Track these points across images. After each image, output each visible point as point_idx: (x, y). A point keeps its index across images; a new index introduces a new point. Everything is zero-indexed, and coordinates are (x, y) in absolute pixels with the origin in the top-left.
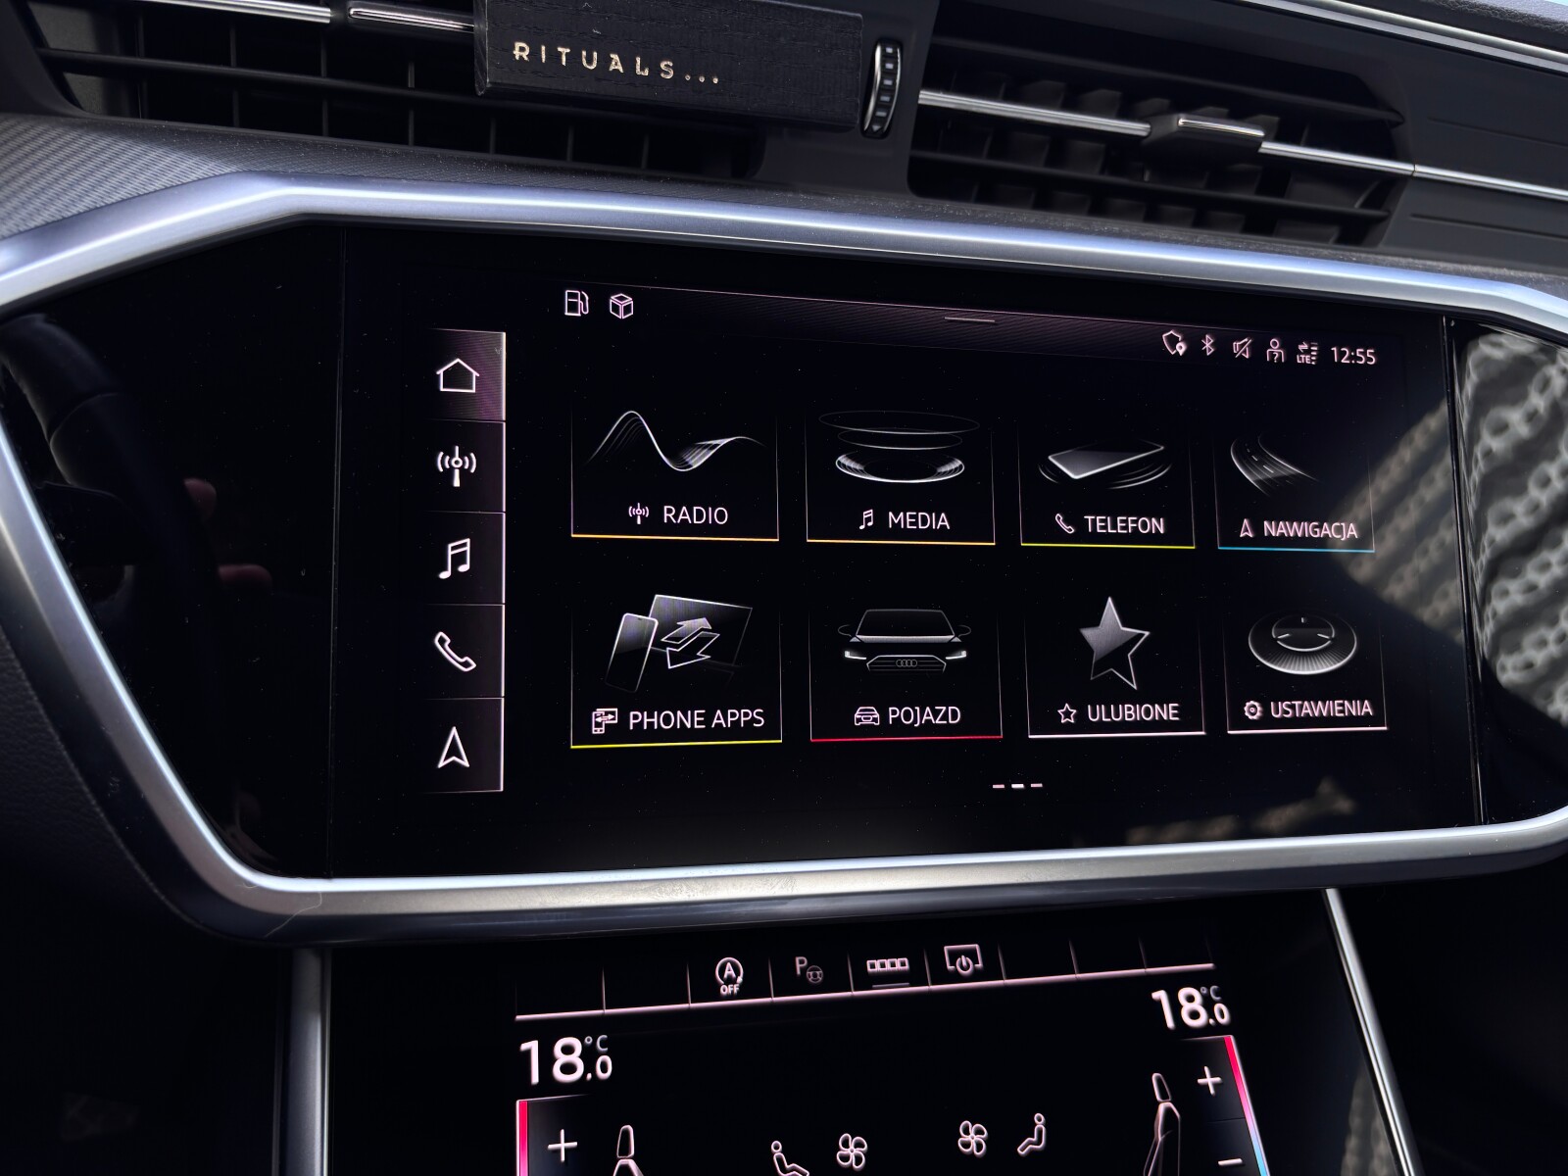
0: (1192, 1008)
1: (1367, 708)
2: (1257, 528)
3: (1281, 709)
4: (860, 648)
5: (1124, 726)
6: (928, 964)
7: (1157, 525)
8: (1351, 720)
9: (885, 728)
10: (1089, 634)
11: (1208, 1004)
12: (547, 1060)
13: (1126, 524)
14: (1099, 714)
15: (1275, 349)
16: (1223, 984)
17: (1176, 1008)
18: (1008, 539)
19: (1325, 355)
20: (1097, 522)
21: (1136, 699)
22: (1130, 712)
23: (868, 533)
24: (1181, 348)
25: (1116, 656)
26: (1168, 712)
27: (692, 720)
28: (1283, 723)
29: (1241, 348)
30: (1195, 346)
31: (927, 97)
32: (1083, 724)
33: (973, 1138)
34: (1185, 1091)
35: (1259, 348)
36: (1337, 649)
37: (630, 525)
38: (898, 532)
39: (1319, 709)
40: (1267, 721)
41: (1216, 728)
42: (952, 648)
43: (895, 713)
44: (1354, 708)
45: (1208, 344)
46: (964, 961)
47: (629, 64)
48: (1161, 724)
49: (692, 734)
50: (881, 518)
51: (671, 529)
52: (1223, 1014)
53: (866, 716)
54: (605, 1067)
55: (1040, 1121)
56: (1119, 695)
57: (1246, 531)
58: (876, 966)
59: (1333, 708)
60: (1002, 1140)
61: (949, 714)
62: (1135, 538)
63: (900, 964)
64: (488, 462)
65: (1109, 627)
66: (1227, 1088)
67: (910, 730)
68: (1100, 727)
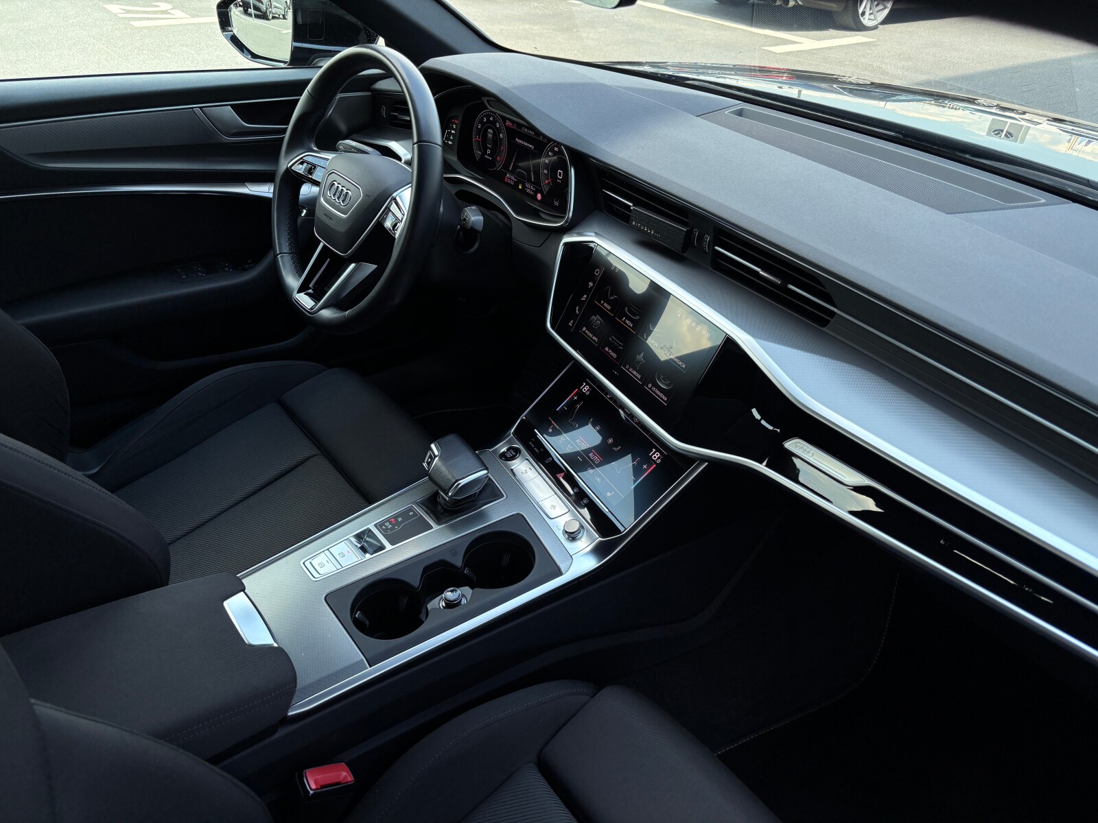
0: (656, 456)
1: (666, 399)
3: (654, 389)
4: (612, 338)
5: (632, 374)
7: (656, 345)
8: (662, 399)
9: (608, 352)
10: (637, 356)
11: (658, 458)
13: (652, 341)
14: (631, 370)
18: (637, 333)
22: (635, 372)
23: (623, 321)
25: (638, 362)
26: (639, 376)
27: (591, 336)
28: (652, 391)
31: (716, 247)
32: (628, 370)
33: (610, 441)
36: (668, 386)
37: (600, 303)
38: (626, 323)
39: (659, 393)
40: (650, 389)
41: (643, 384)
42: (621, 346)
43: (610, 351)
44: (664, 397)
48: (636, 377)
49: (590, 337)
50: (625, 320)
51: (604, 306)
53: (607, 349)
54: (588, 393)
56: (635, 369)
59: (661, 395)
60: (613, 445)
61: (614, 355)
64: (593, 286)
65: (640, 357)
68: (630, 372)
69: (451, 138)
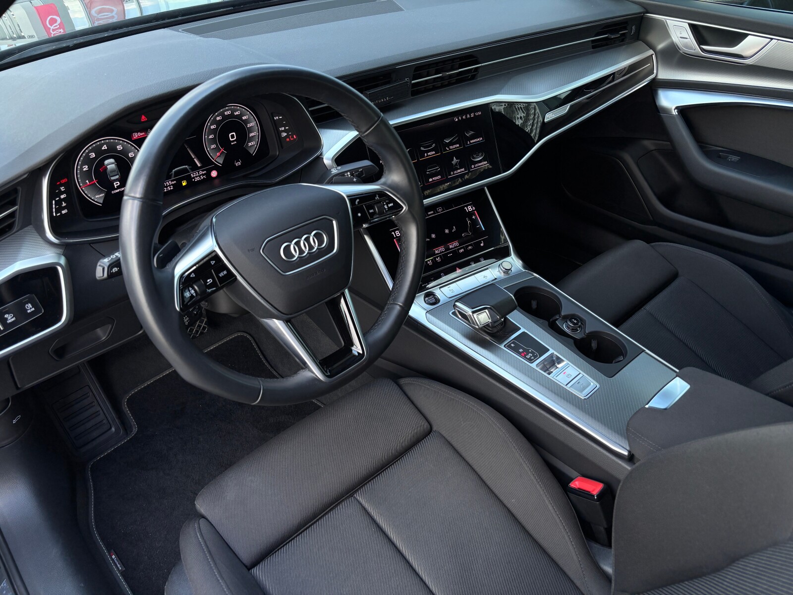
0: (470, 208)
2: (470, 142)
3: (476, 165)
4: (428, 172)
5: (459, 173)
6: (435, 211)
7: (458, 145)
8: (484, 165)
9: (433, 181)
10: (452, 162)
11: (472, 208)
12: (395, 234)
13: (455, 146)
14: (455, 172)
15: (468, 116)
16: (473, 205)
17: (468, 209)
18: (442, 153)
19: (474, 114)
20: (451, 147)
21: (459, 169)
22: (459, 171)
23: (426, 156)
24: (457, 120)
25: (456, 164)
26: (463, 170)
28: (477, 167)
29: (464, 117)
30: (458, 119)
31: (413, 82)
32: (454, 174)
33: (447, 231)
34: (471, 219)
35: (466, 117)
36: (482, 155)
38: (430, 155)
39: (481, 164)
40: (475, 167)
42: (438, 169)
43: (434, 178)
44: (485, 163)
45: (460, 118)
46: (440, 210)
47: (383, 100)
50: (427, 154)
52: (474, 208)
53: (431, 180)
55: (454, 227)
56: (458, 169)
57: (469, 143)
58: (429, 213)
60: (450, 230)
61: (439, 177)
62: (456, 148)
63: (432, 212)
65: (455, 160)
66: (476, 217)
67: (436, 180)
68: (456, 174)
69: (64, 204)
